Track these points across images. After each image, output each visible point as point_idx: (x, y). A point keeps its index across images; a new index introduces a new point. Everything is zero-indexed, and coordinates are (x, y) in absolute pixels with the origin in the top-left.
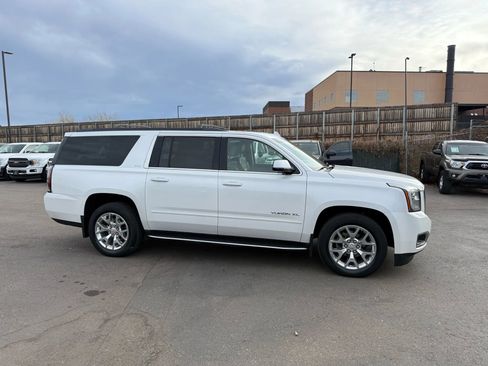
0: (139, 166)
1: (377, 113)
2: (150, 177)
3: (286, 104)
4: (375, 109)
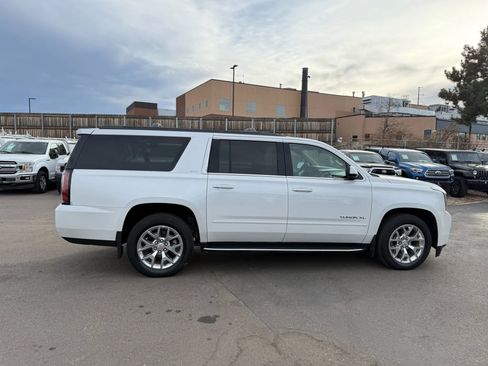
0: (196, 172)
1: (273, 123)
2: (212, 184)
3: (154, 106)
4: (272, 120)
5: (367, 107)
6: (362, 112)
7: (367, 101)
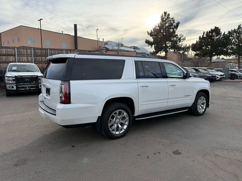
2: (140, 85)
5: (106, 46)
6: (104, 48)
7: (106, 43)
